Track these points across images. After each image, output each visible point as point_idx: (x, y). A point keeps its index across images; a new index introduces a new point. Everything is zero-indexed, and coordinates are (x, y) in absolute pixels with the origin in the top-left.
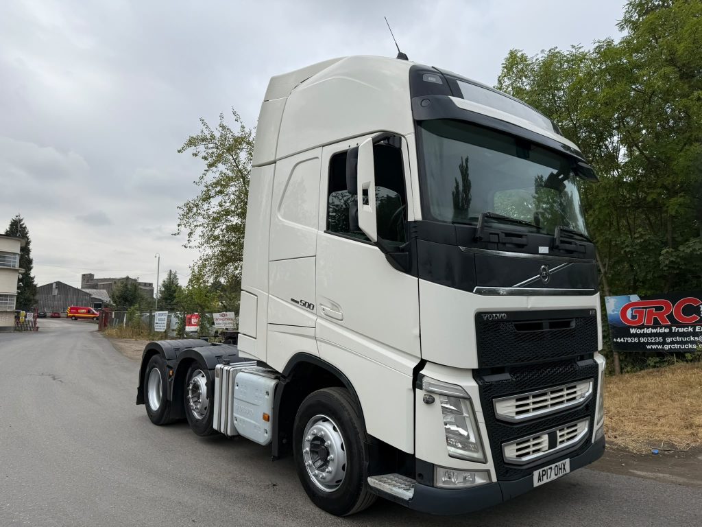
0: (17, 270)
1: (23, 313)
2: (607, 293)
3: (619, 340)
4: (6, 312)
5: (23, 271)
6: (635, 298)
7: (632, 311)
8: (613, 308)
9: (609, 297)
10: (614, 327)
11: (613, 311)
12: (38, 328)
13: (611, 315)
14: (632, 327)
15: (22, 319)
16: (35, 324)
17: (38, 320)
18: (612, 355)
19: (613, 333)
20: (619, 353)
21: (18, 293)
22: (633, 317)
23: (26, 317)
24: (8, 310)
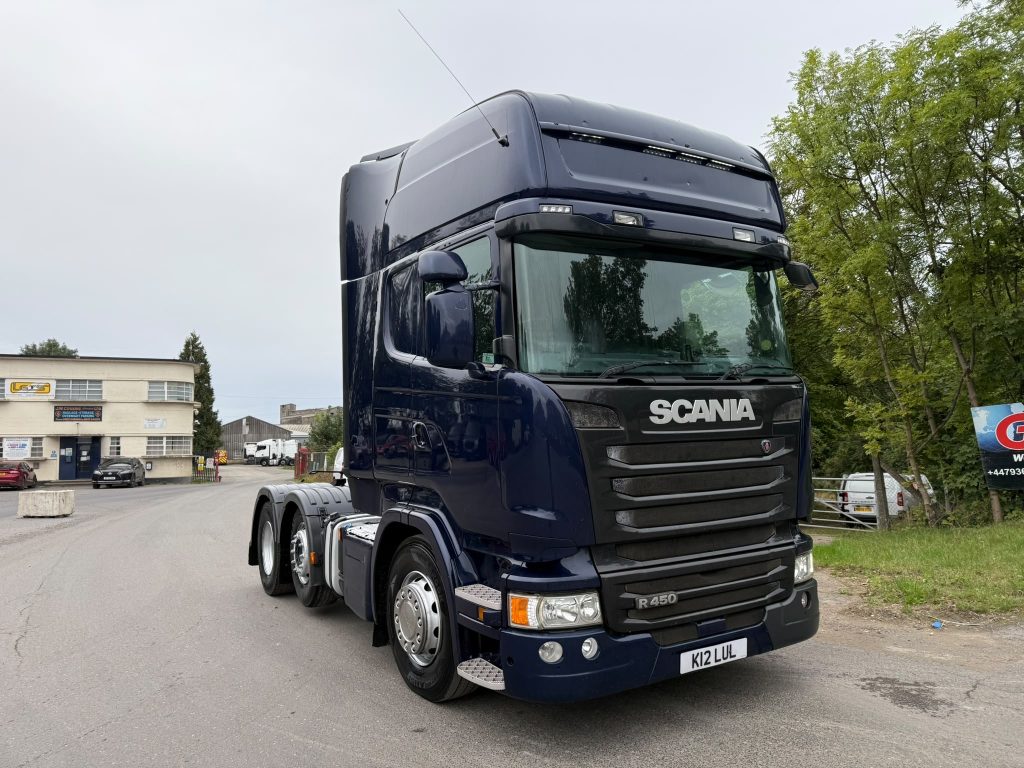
0: (191, 405)
1: (201, 458)
2: (974, 402)
3: (996, 472)
4: (181, 458)
5: (198, 405)
6: (1017, 408)
7: (1015, 428)
8: (985, 424)
9: (978, 408)
10: (987, 453)
11: (985, 429)
12: (220, 477)
13: (981, 435)
14: (1017, 453)
15: (201, 467)
16: (217, 473)
17: (220, 467)
18: (987, 495)
19: (986, 462)
20: (999, 493)
21: (194, 433)
22: (1017, 437)
23: (205, 465)
24: (183, 455)
